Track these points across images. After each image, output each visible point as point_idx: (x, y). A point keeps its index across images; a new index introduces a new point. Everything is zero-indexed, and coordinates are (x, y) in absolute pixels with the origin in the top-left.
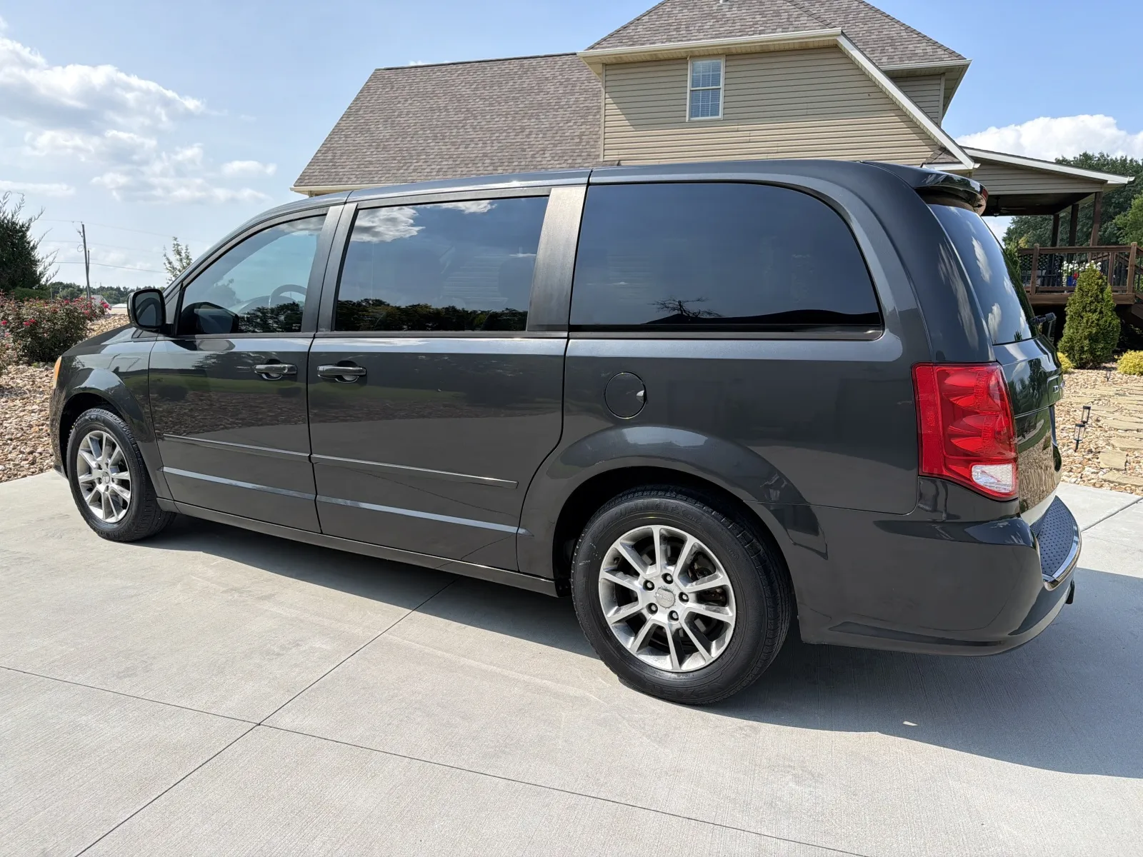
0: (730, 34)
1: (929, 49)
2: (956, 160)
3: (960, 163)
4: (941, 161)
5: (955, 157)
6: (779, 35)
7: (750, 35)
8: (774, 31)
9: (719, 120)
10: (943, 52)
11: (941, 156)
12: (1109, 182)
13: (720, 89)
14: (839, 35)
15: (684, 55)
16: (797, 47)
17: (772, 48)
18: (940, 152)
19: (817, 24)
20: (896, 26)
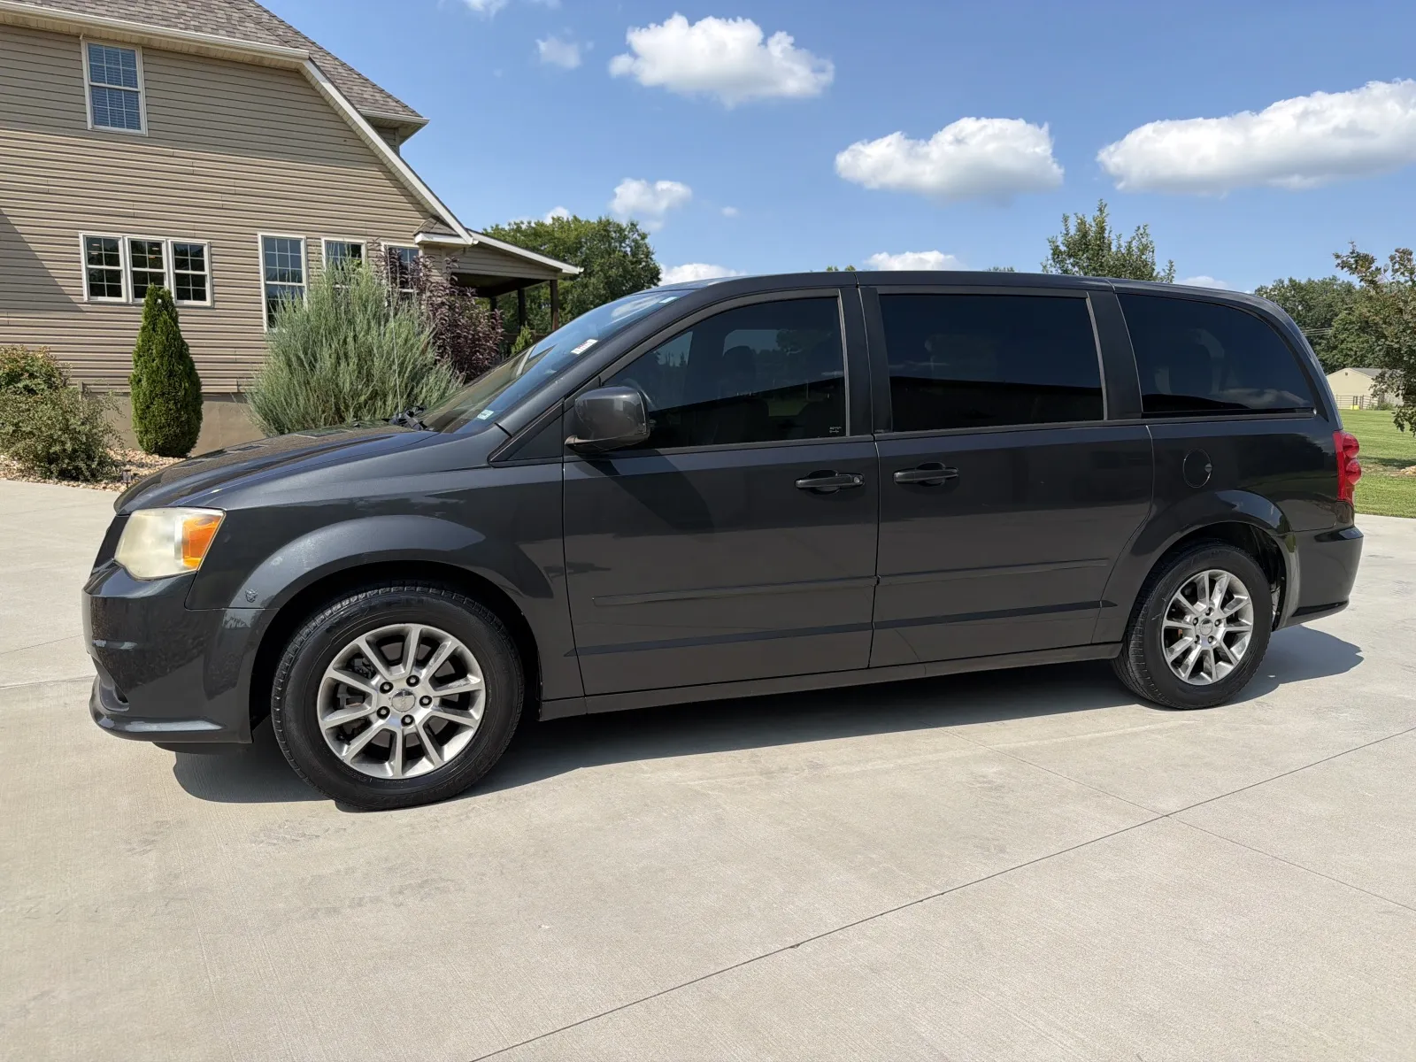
0: (148, 18)
1: (378, 96)
2: (454, 233)
3: (458, 236)
4: (438, 231)
5: (453, 229)
6: (222, 38)
7: (181, 29)
8: (215, 31)
9: (142, 136)
10: (394, 104)
11: (436, 226)
12: (564, 271)
13: (137, 92)
14: (304, 59)
15: (74, 31)
16: (247, 60)
17: (212, 54)
18: (435, 221)
19: (272, 38)
20: (328, 58)
